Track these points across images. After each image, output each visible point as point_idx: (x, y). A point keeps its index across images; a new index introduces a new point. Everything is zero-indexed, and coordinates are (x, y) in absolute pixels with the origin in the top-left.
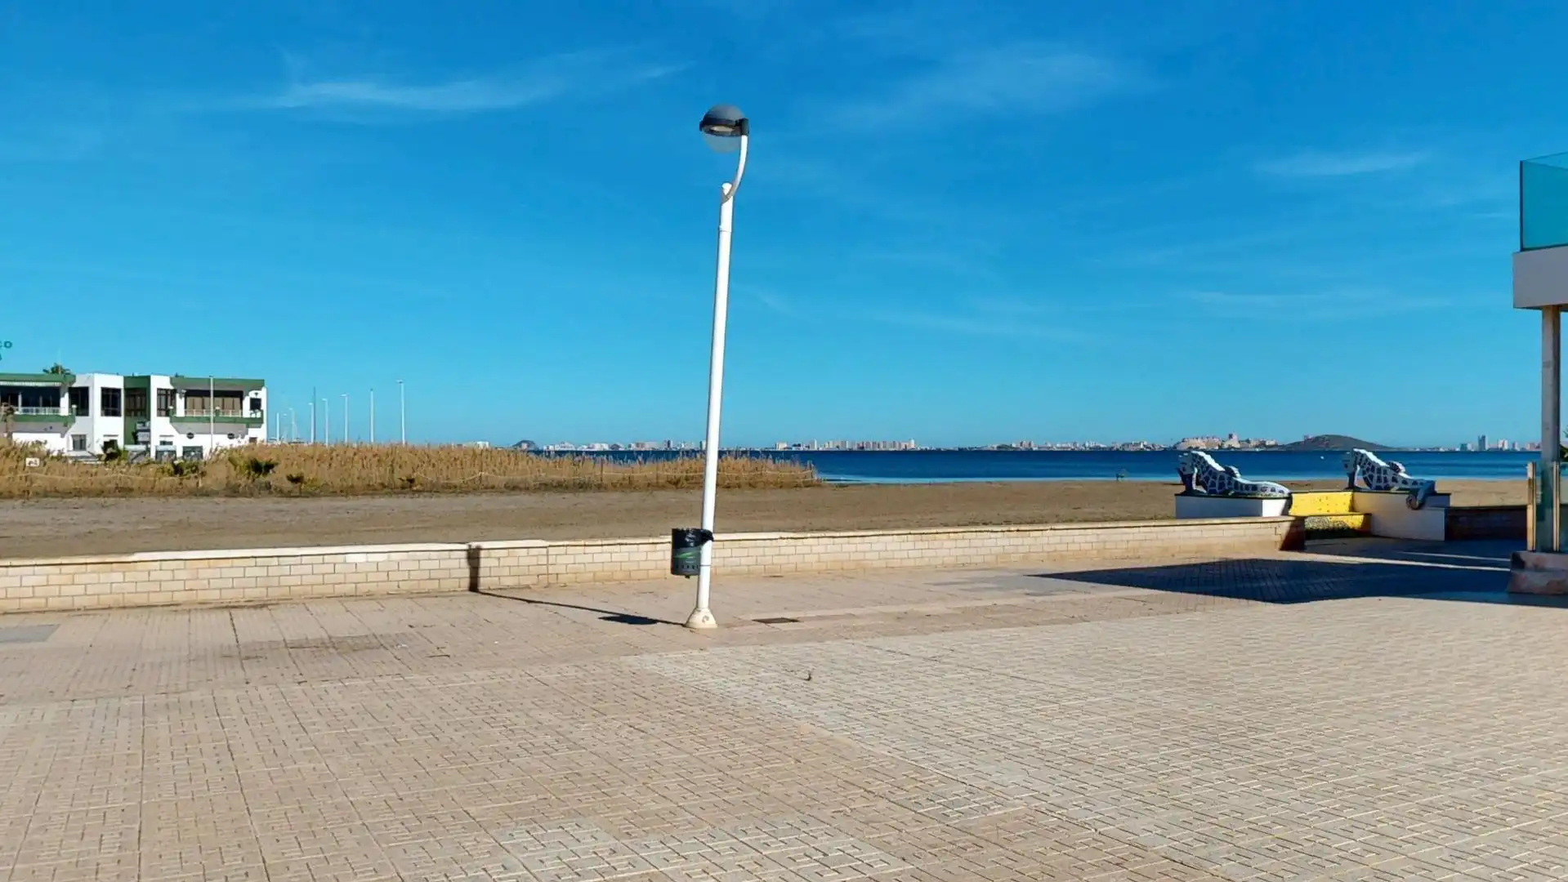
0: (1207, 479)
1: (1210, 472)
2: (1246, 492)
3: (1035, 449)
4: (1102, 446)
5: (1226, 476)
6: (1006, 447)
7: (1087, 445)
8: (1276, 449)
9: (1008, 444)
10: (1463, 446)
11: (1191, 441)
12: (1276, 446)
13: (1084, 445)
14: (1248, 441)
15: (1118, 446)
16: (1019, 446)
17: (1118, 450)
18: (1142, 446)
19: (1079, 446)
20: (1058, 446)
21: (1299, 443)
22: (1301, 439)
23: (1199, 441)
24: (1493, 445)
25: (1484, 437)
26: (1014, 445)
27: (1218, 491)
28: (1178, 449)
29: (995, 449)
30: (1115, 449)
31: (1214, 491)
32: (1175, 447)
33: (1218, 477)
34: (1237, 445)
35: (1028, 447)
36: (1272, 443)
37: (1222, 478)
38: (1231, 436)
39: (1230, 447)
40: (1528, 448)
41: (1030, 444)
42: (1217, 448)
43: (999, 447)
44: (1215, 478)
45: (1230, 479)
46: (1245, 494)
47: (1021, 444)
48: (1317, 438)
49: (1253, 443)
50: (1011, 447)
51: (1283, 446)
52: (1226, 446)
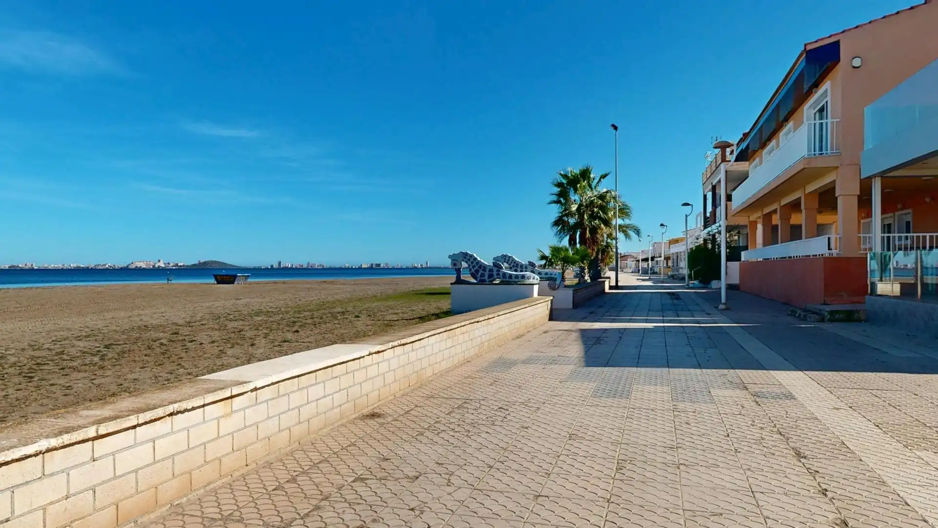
0: (477, 271)
1: (480, 267)
2: (517, 280)
3: (35, 268)
4: (82, 266)
5: (495, 269)
6: (13, 266)
7: (72, 265)
8: (185, 267)
9: (16, 265)
10: (272, 266)
11: (137, 263)
12: (184, 266)
13: (70, 266)
14: (169, 264)
15: (92, 266)
16: (24, 266)
17: (92, 268)
18: (107, 266)
19: (66, 266)
20: (52, 266)
21: (195, 264)
22: (197, 262)
23: (142, 263)
24: (284, 266)
25: (280, 262)
26: (20, 266)
27: (487, 280)
28: (129, 267)
29: (7, 268)
30: (90, 268)
31: (484, 281)
32: (127, 267)
33: (488, 270)
34: (163, 266)
35: (30, 266)
36: (182, 264)
37: (491, 270)
38: (159, 261)
39: (159, 267)
40: (298, 267)
41: (32, 265)
42: (152, 267)
43: (9, 267)
44: (484, 270)
45: (498, 271)
46: (515, 282)
47: (26, 265)
48: (205, 262)
49: (171, 265)
50: (18, 266)
51: (187, 266)
52: (157, 266)
